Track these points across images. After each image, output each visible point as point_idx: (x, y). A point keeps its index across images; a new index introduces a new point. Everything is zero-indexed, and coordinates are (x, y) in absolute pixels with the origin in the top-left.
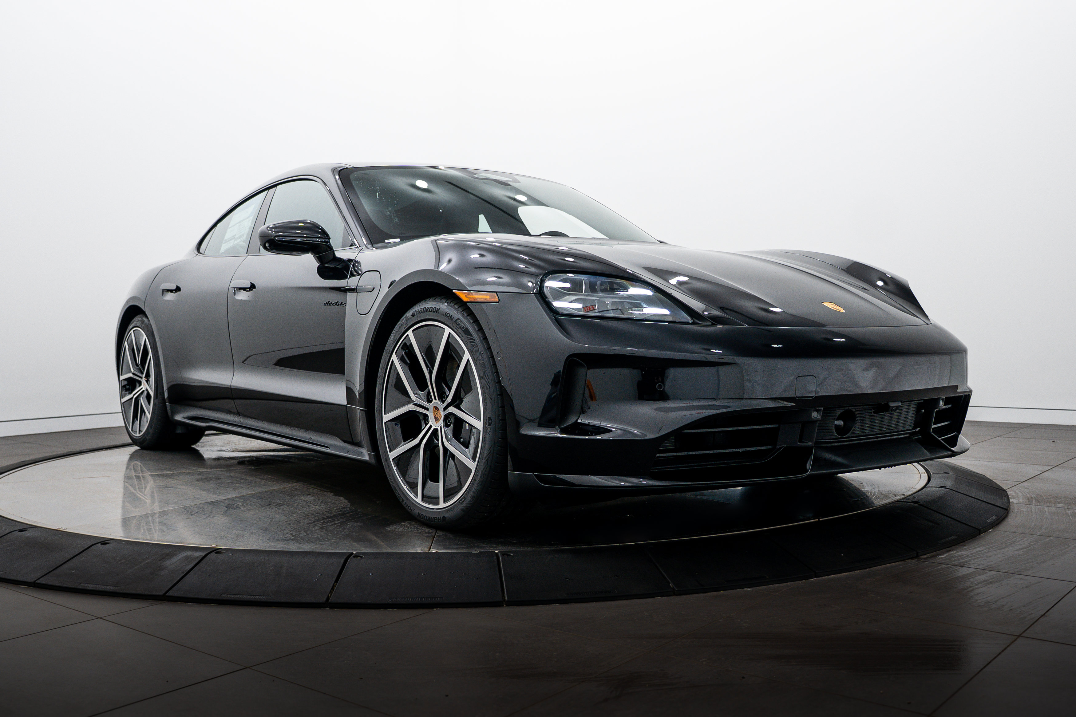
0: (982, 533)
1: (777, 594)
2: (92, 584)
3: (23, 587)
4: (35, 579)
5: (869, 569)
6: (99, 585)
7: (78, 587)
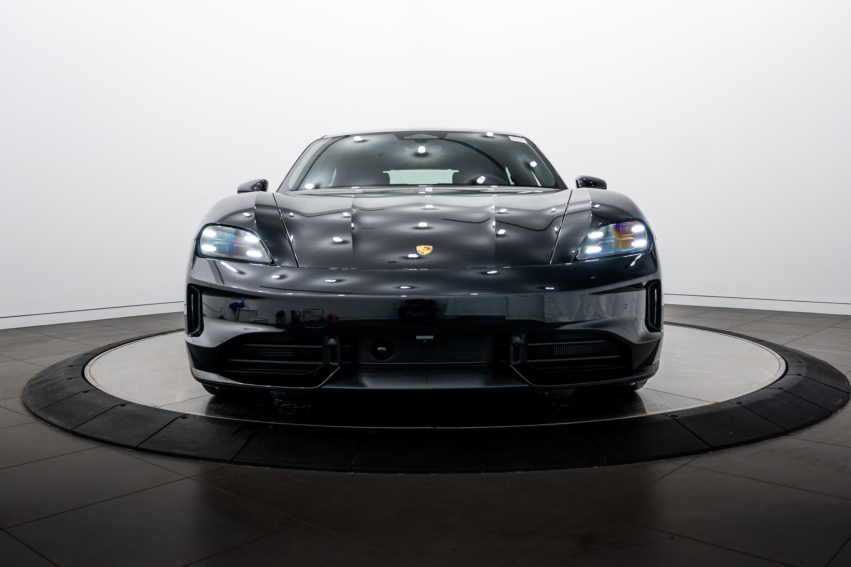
0: (833, 414)
2: (179, 450)
3: (129, 450)
4: (138, 445)
6: (184, 450)
7: (169, 452)
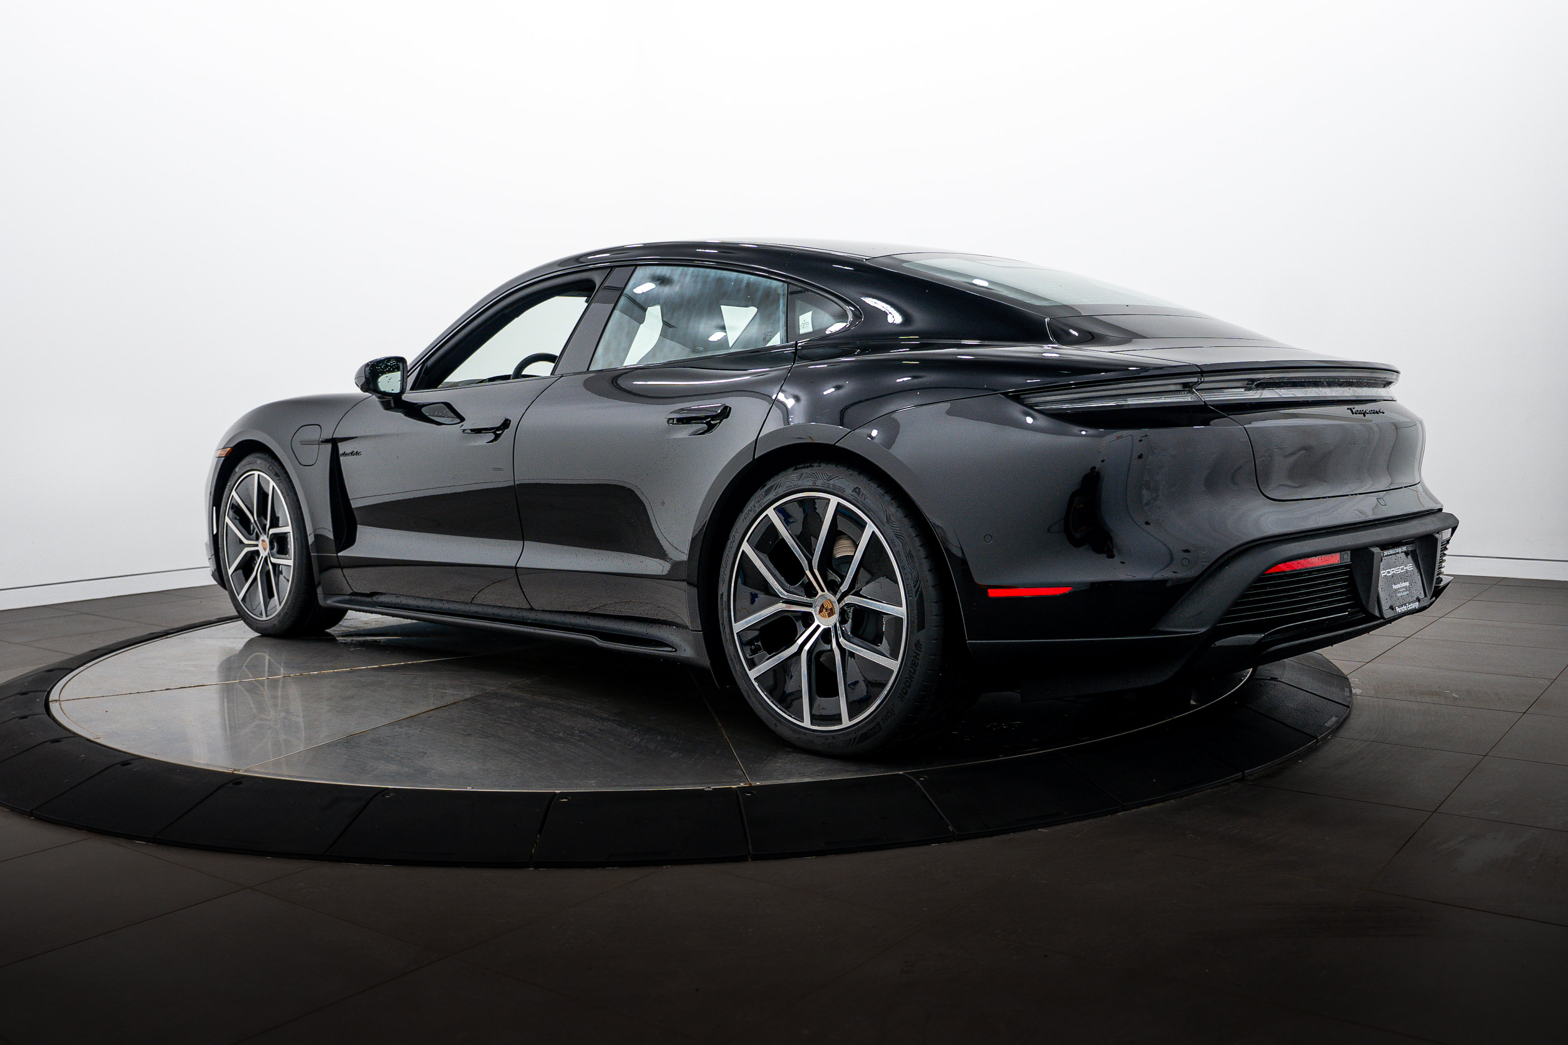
1: (1077, 836)
5: (1186, 797)
